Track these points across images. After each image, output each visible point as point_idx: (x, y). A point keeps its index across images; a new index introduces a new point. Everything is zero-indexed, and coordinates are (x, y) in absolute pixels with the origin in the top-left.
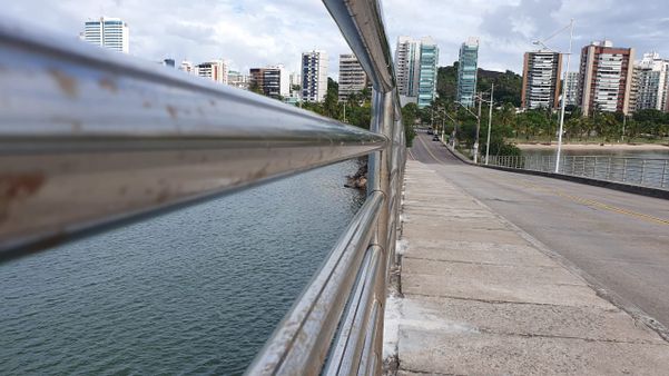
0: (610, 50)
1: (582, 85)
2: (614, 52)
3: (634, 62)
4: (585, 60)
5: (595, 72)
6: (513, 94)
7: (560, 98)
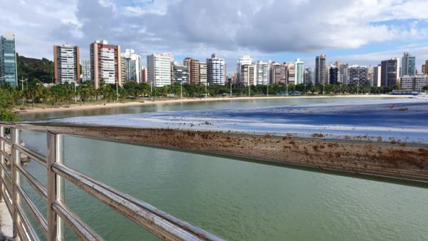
0: (106, 46)
1: (93, 67)
2: (109, 47)
3: (120, 55)
4: (92, 51)
5: (99, 59)
6: (49, 74)
7: (81, 76)
